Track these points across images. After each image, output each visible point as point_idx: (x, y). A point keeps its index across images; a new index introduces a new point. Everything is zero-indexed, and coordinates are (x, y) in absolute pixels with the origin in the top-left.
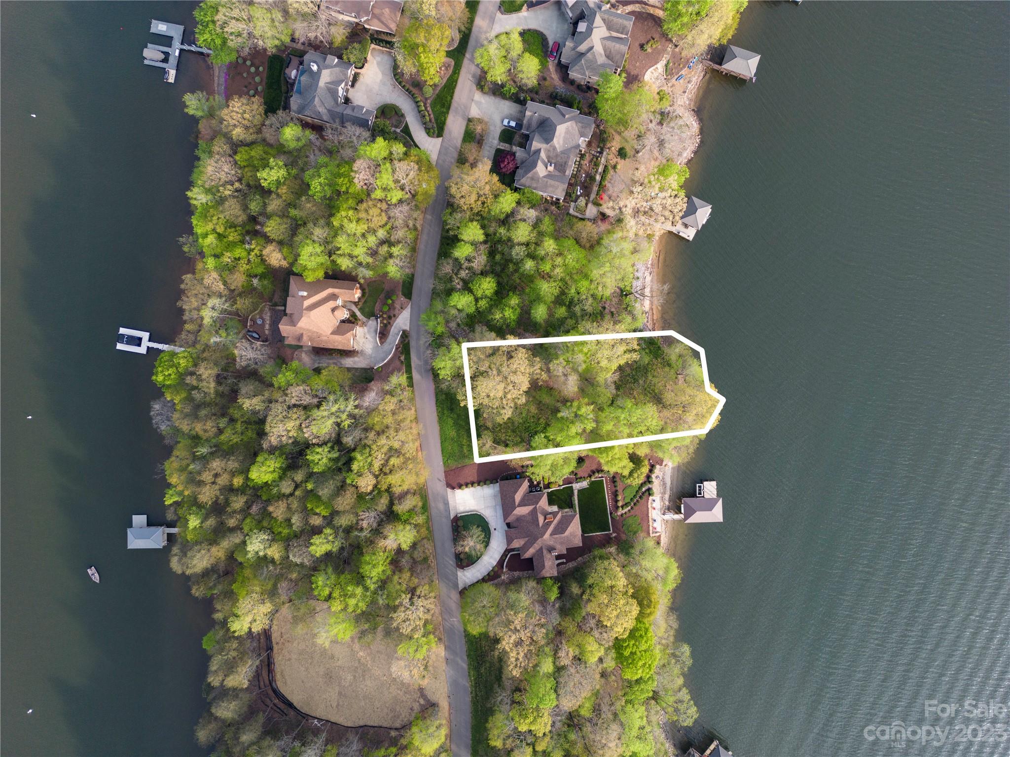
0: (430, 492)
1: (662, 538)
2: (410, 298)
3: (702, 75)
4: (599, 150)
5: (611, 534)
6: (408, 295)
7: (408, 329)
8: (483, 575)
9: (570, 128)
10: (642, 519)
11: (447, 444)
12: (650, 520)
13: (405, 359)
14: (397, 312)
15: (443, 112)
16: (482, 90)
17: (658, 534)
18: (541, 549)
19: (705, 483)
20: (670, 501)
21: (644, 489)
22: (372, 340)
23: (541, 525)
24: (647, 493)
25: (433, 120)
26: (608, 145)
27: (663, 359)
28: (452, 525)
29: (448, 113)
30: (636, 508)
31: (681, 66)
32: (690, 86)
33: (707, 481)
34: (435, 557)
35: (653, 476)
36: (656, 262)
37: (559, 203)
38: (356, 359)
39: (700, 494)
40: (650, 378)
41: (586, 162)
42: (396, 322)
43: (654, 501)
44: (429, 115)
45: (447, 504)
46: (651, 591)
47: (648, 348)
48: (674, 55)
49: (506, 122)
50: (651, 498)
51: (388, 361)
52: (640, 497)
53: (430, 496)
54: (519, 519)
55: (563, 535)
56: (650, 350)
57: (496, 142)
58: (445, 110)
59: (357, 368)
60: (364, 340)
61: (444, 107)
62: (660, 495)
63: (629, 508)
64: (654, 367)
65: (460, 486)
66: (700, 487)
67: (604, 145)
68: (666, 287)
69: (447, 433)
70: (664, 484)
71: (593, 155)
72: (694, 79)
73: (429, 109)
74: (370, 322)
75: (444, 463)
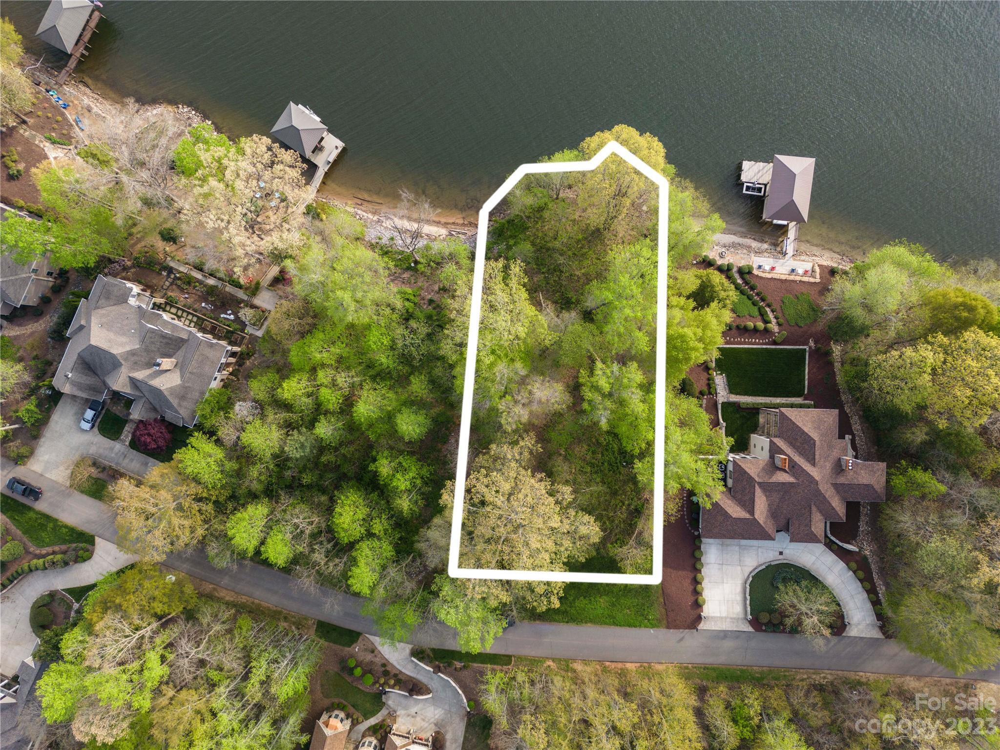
0: (700, 660)
1: (825, 263)
2: (359, 634)
3: (83, 88)
4: (164, 273)
5: (810, 348)
6: (351, 636)
7: (410, 646)
8: (860, 589)
9: (104, 320)
10: (789, 291)
11: (620, 617)
12: (792, 278)
13: (460, 661)
14: (377, 660)
15: (54, 529)
16: (26, 457)
17: (817, 270)
18: (836, 486)
19: (744, 178)
20: (762, 241)
21: (739, 281)
22: (420, 706)
23: (792, 480)
24: (747, 277)
25: (64, 547)
26: (161, 256)
27: (528, 217)
28: (765, 631)
29: (57, 520)
30: (769, 299)
31: (59, 118)
32: (95, 109)
33: (739, 176)
34: (817, 671)
35: (720, 262)
36: (370, 206)
37: (242, 353)
38: (449, 737)
39: (759, 190)
40: (557, 244)
41: (182, 298)
42: (395, 664)
43: (760, 267)
44: (54, 553)
45: (724, 635)
46: (941, 300)
47: (506, 239)
48: (40, 128)
49: (86, 426)
50: (755, 272)
51: (460, 688)
52: (752, 288)
53: (709, 660)
54: (773, 513)
55: (818, 443)
56: (511, 237)
57: (118, 446)
58: (51, 525)
59: (465, 737)
60: (418, 719)
61: (46, 526)
62: (752, 255)
63: (768, 309)
64: (540, 235)
65: (698, 605)
66: (748, 188)
67: (160, 264)
68: (405, 194)
69: (600, 611)
70: (734, 245)
71: (172, 284)
72: (86, 101)
73: (44, 552)
74: (390, 703)
75: (653, 626)
